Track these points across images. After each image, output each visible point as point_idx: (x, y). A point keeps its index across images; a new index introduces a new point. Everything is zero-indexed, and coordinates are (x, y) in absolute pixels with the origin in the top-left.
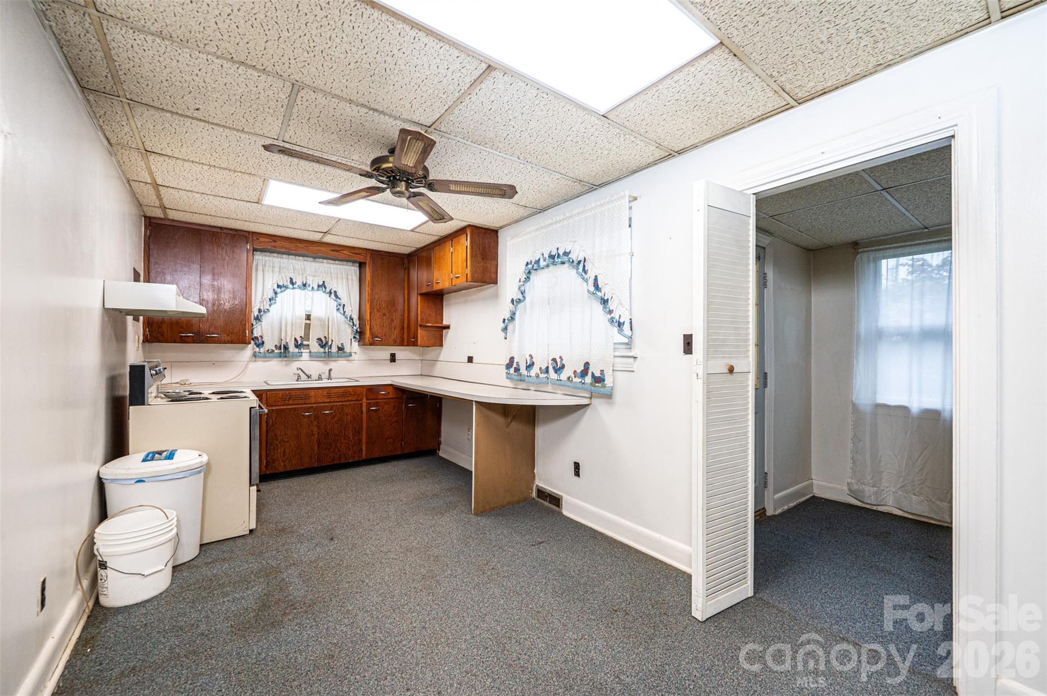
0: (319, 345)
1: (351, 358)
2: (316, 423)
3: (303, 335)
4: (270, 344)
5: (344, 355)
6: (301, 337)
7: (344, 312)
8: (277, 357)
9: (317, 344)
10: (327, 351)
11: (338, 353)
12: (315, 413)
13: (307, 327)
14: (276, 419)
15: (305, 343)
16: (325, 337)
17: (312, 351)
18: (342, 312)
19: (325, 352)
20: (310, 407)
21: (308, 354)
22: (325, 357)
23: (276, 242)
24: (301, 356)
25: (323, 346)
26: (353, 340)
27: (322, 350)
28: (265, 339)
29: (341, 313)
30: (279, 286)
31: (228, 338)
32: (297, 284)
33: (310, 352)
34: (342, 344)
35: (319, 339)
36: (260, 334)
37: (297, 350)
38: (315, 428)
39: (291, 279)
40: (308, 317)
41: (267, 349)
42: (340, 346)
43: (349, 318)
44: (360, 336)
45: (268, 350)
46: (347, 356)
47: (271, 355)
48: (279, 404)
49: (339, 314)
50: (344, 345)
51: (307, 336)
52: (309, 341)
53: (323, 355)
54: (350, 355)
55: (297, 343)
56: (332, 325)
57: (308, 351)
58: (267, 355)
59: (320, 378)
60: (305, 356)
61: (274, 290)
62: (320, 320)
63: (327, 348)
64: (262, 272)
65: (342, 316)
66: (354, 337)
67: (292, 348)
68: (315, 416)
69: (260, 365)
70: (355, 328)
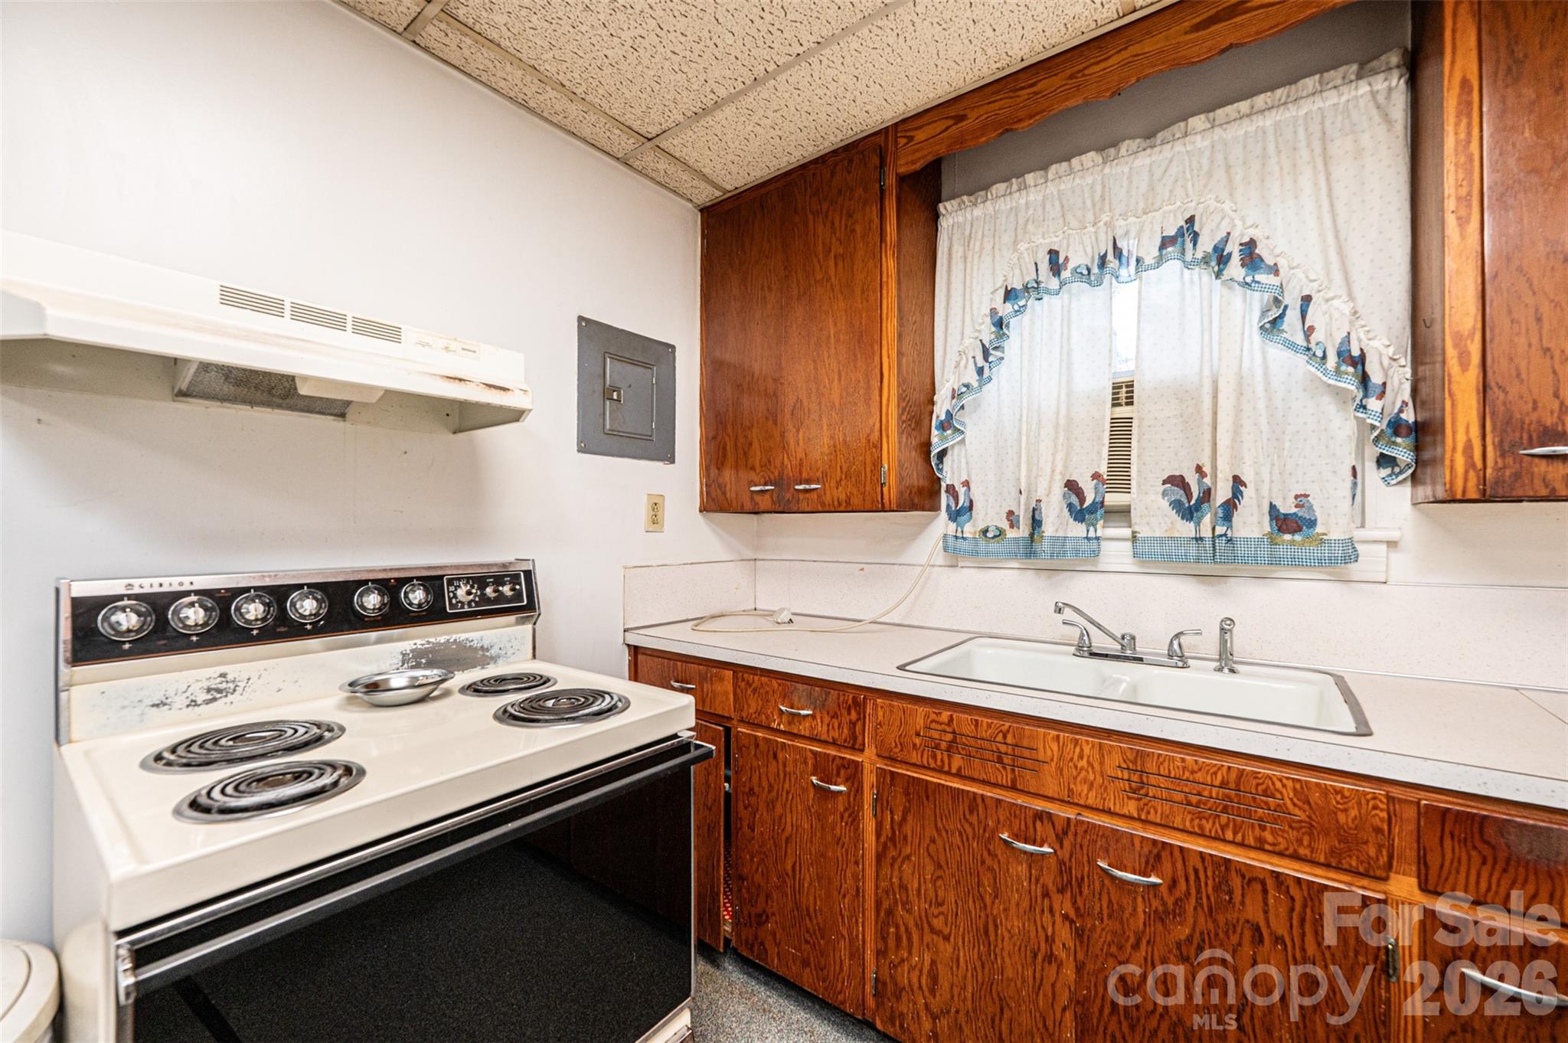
0: (1176, 505)
1: (1355, 570)
2: (1063, 905)
3: (1103, 469)
4: (988, 514)
5: (1313, 551)
6: (1096, 476)
7: (1309, 332)
8: (1013, 556)
9: (1165, 503)
10: (1206, 533)
11: (1273, 542)
12: (1064, 854)
13: (1121, 431)
14: (904, 819)
15: (1112, 499)
16: (1199, 469)
17: (1144, 532)
18: (1300, 339)
19: (1199, 539)
20: (1039, 816)
21: (1129, 544)
22: (1198, 560)
23: (962, 118)
24: (1096, 553)
25: (1189, 512)
26: (1373, 475)
27: (1187, 529)
28: (976, 494)
29: (1291, 346)
30: (1009, 295)
31: (841, 494)
32: (1071, 265)
33: (1134, 538)
34: (1301, 499)
35: (1177, 481)
36: (964, 478)
37: (1078, 530)
38: (1064, 934)
39: (1053, 254)
40: (1124, 393)
41: (982, 526)
42: (1287, 507)
43: (1332, 360)
44: (1417, 449)
45: (985, 532)
46: (1332, 561)
47: (994, 546)
48: (915, 758)
49: (1277, 353)
50: (1315, 501)
51: (1118, 474)
52: (1127, 490)
53: (1193, 550)
54: (1350, 553)
55: (1082, 498)
56: (1238, 410)
57: (1127, 532)
58: (982, 543)
59: (1178, 657)
60: (1116, 550)
61: (993, 311)
62: (1183, 394)
63: (1207, 520)
64: (961, 266)
65: (1301, 359)
66: (1384, 461)
67: (1057, 522)
68: (1063, 866)
69: (969, 579)
70: (1374, 404)
